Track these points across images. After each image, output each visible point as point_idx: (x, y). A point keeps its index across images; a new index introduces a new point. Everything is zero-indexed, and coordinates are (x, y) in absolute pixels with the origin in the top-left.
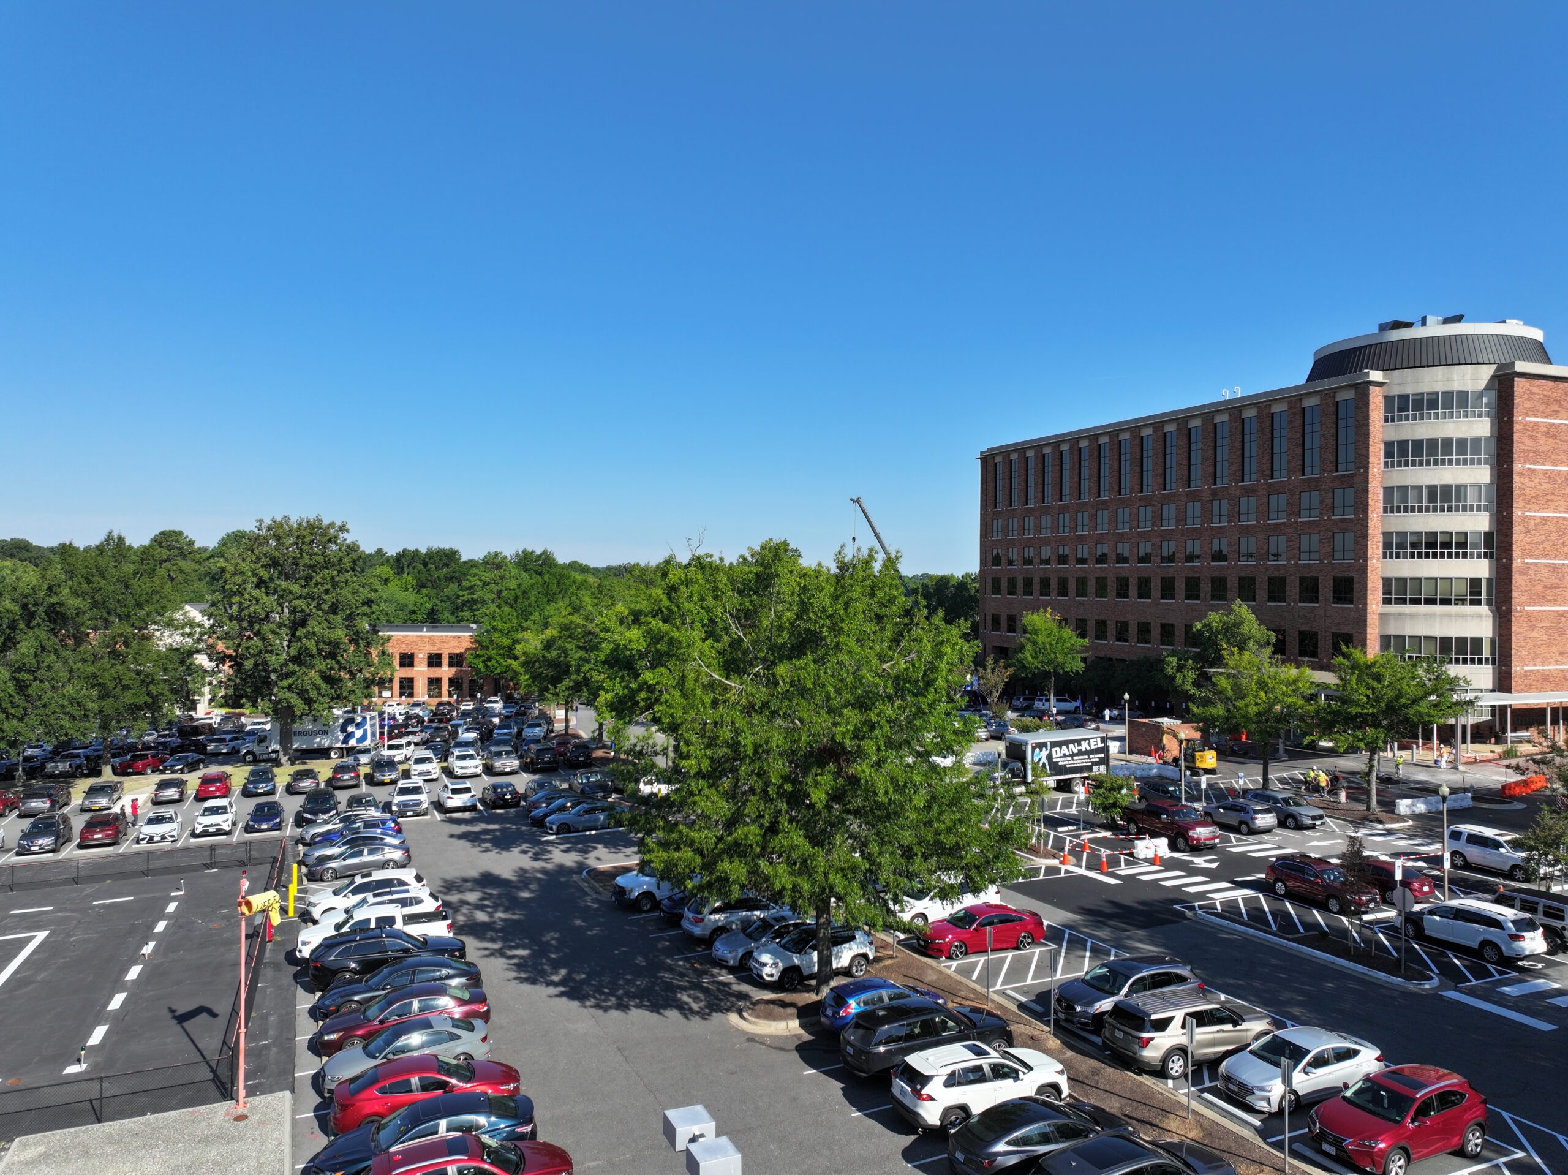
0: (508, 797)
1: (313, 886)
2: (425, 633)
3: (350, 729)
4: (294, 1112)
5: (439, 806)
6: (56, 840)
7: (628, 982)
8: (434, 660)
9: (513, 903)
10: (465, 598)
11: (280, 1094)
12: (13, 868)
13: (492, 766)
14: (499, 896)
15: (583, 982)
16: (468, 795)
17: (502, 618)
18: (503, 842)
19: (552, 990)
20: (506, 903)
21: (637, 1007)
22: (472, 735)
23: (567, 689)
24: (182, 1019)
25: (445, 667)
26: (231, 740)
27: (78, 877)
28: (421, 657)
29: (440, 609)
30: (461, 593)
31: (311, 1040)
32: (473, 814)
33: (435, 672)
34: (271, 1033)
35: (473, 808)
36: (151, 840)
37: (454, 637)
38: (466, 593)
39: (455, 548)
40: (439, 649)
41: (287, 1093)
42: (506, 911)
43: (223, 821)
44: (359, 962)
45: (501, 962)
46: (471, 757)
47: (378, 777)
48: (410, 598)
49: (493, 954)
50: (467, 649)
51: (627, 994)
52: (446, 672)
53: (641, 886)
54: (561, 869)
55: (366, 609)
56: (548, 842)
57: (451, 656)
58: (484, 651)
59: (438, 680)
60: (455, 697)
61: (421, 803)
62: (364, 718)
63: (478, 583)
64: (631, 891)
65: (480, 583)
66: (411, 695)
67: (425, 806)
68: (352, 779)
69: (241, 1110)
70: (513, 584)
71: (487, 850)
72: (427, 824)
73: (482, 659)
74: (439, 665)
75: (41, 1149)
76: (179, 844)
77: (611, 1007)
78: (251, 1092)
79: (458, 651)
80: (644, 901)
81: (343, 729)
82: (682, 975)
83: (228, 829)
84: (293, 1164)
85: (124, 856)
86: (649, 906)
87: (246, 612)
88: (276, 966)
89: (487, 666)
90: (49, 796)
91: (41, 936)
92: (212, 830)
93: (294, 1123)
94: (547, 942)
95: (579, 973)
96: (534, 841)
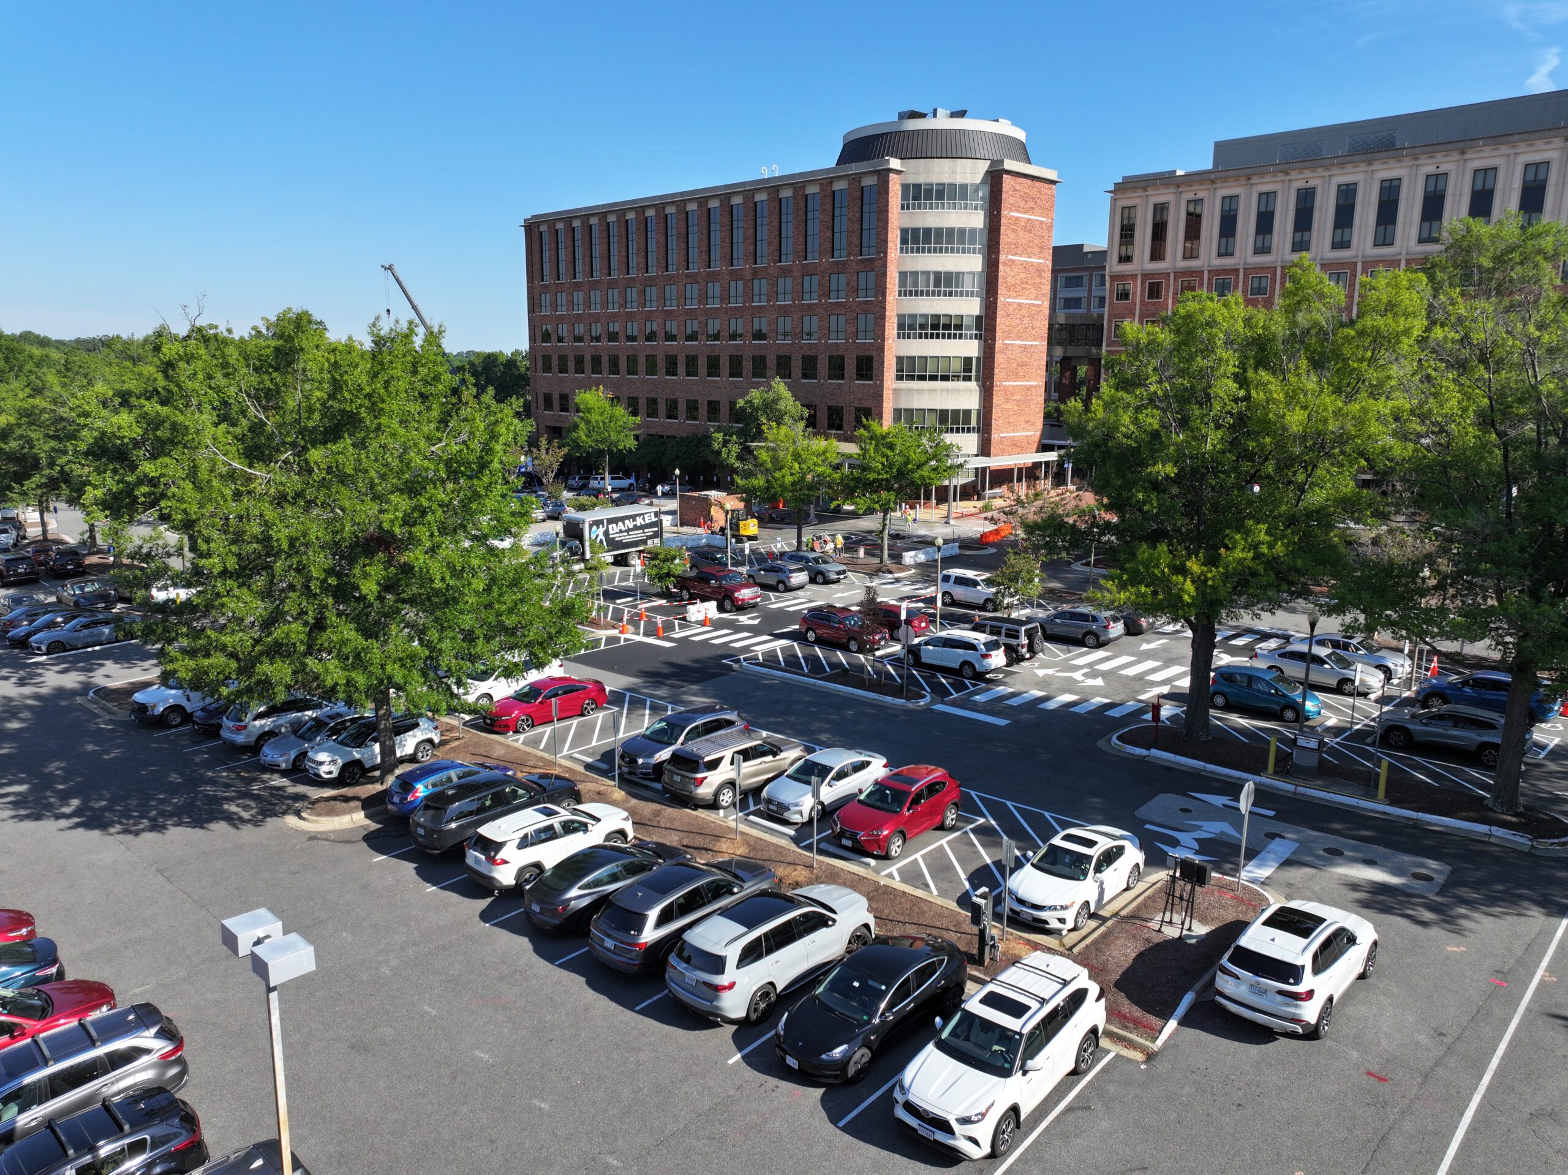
7: (162, 802)
15: (104, 809)
19: (64, 823)
21: (176, 825)
23: (39, 487)
51: (162, 814)
53: (165, 700)
54: (60, 693)
56: (37, 664)
64: (154, 706)
77: (143, 830)
80: (172, 716)
82: (227, 786)
86: (178, 720)
94: (51, 773)
95: (98, 800)
96: (17, 665)
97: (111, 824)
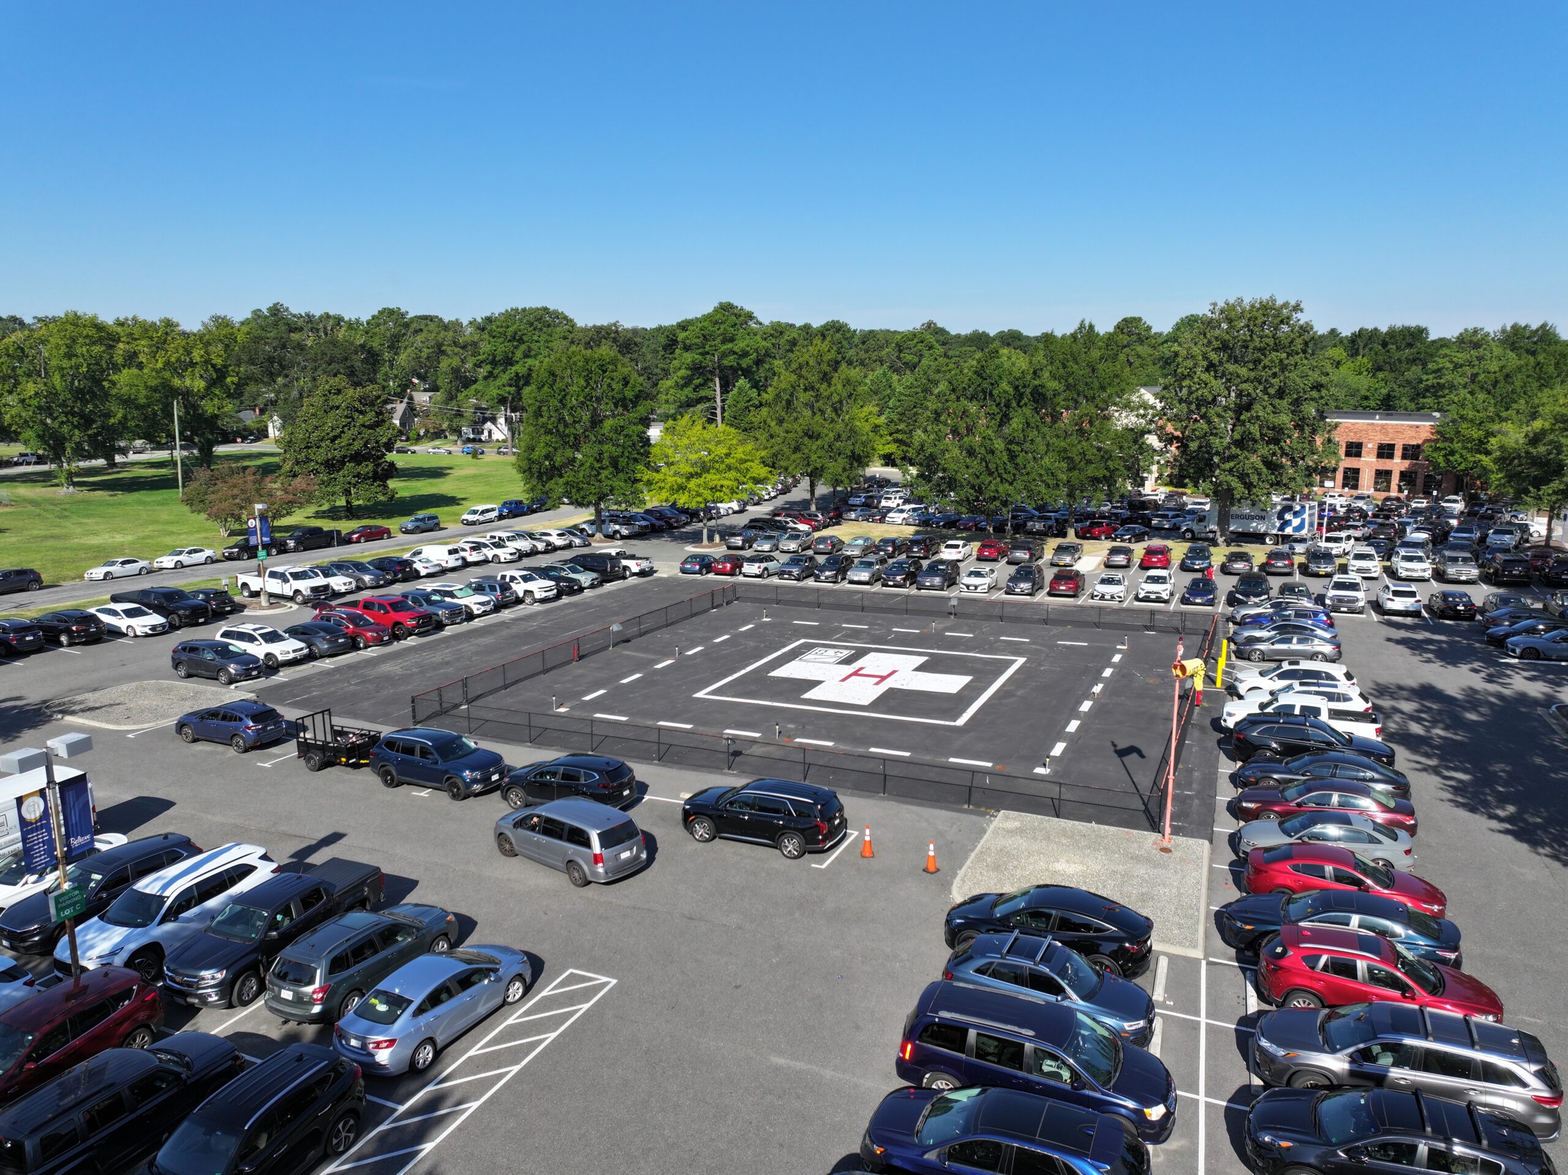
0: (1461, 608)
1: (1240, 663)
2: (1378, 421)
3: (1287, 516)
4: (1212, 860)
5: (1377, 606)
6: (1033, 586)
8: (1385, 451)
9: (1455, 722)
10: (1429, 383)
11: (1201, 841)
12: (1003, 603)
13: (1444, 572)
14: (1440, 712)
15: (1537, 826)
16: (1412, 600)
17: (1474, 407)
18: (1450, 656)
19: (1494, 824)
20: (1448, 721)
22: (1423, 536)
23: (1555, 493)
24: (1122, 753)
25: (1397, 460)
26: (1174, 517)
27: (1049, 619)
28: (1370, 447)
29: (1397, 394)
30: (1425, 377)
31: (1230, 803)
32: (1416, 621)
33: (1385, 464)
34: (1195, 786)
35: (1416, 614)
36: (1103, 597)
37: (1411, 426)
38: (1431, 377)
39: (1423, 325)
40: (1392, 439)
41: (1206, 843)
42: (1446, 728)
43: (1164, 590)
44: (1280, 744)
45: (1435, 780)
46: (1420, 559)
47: (1313, 567)
48: (1364, 382)
49: (1426, 769)
50: (1426, 441)
52: (1398, 464)
54: (1523, 698)
55: (1315, 394)
56: (1508, 665)
57: (1406, 448)
58: (1447, 444)
59: (1388, 473)
60: (1406, 492)
61: (1357, 600)
62: (1303, 507)
63: (1448, 365)
65: (1451, 366)
66: (1355, 487)
67: (1361, 604)
68: (1285, 566)
69: (1165, 844)
70: (1494, 366)
71: (1429, 661)
72: (1362, 623)
73: (1443, 452)
74: (1391, 456)
75: (1017, 824)
76: (1125, 605)
78: (1176, 831)
79: (1414, 443)
81: (1280, 516)
83: (1166, 598)
84: (1208, 904)
85: (1082, 608)
87: (1194, 396)
88: (1202, 729)
89: (1448, 461)
90: (1029, 549)
91: (1021, 661)
92: (1153, 596)
93: (1211, 870)
94: (1495, 773)
95: (1533, 815)
96: (1490, 661)
97: (1543, 844)
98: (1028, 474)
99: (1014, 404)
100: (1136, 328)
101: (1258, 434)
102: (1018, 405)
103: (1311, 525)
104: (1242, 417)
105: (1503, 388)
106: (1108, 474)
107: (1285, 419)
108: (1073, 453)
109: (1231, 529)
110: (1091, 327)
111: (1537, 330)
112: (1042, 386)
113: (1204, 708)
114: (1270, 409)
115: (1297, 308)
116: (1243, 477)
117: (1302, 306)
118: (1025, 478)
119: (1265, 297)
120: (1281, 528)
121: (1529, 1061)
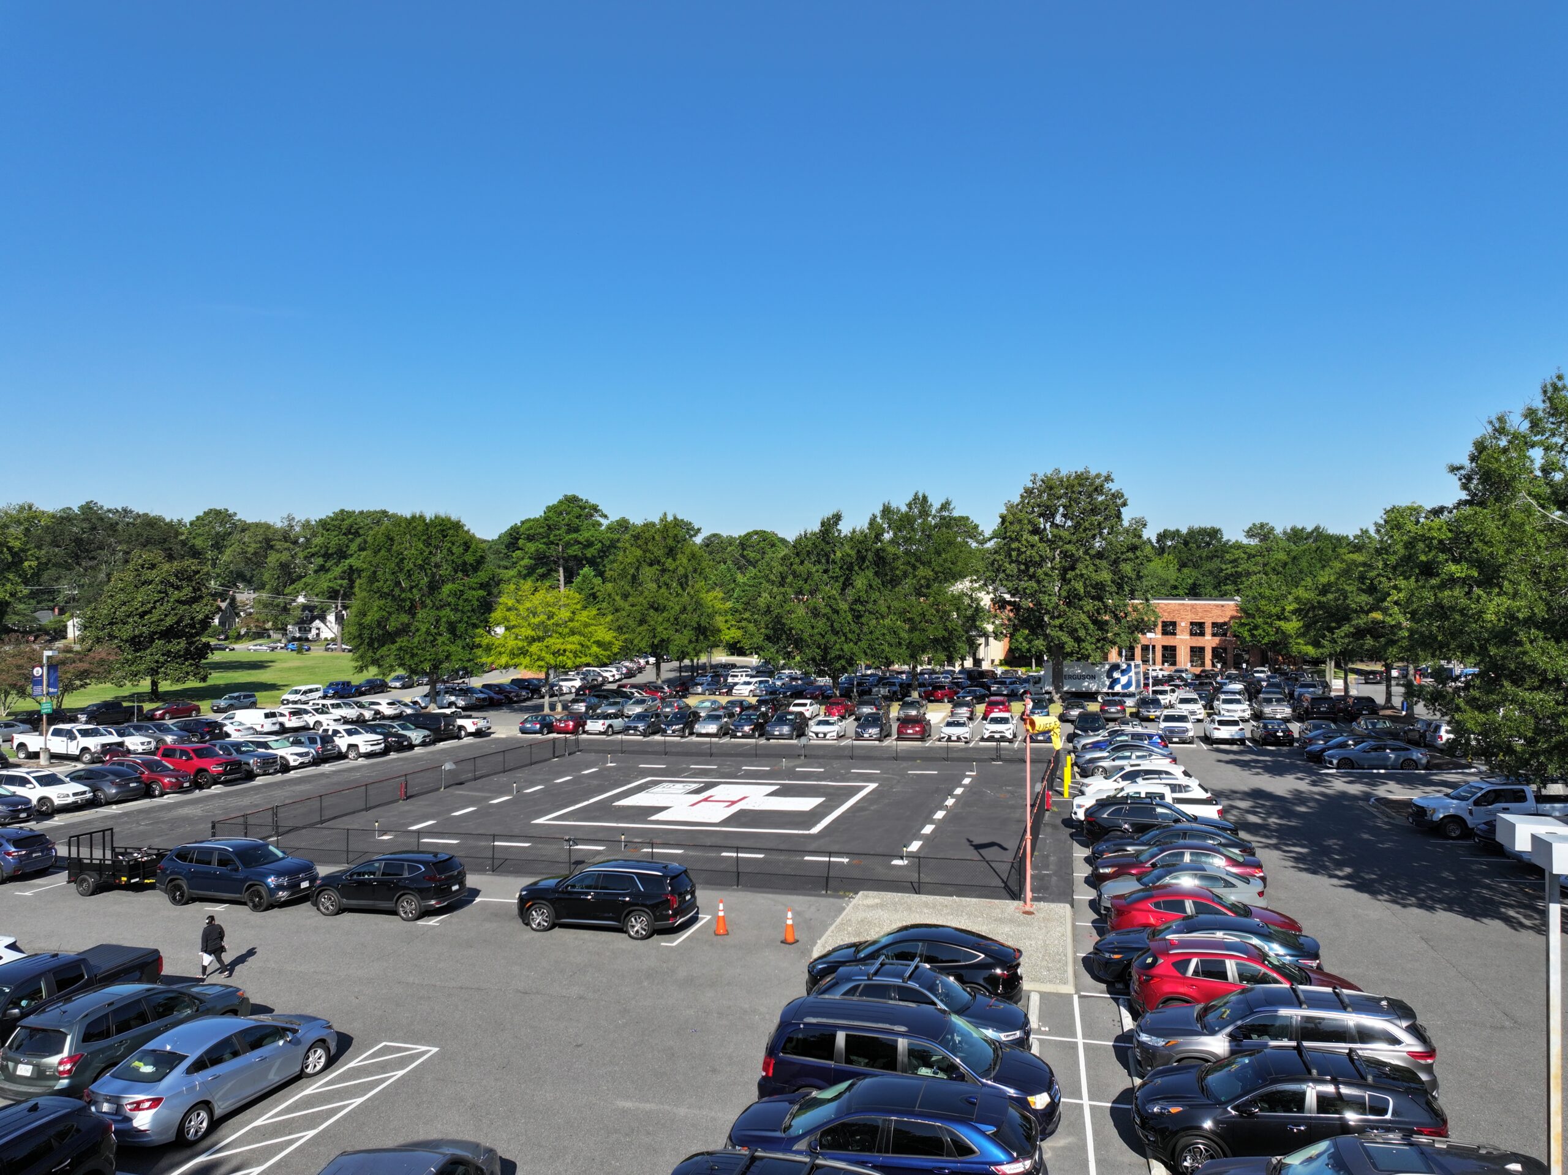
0: (1280, 734)
1: (1086, 781)
2: (1187, 602)
3: (1116, 675)
4: (1074, 920)
5: (1207, 739)
6: (881, 731)
7: (1432, 889)
8: (1197, 629)
9: (1288, 813)
10: (1229, 572)
11: (1062, 905)
12: (852, 747)
13: (1261, 712)
14: (1272, 807)
15: (1373, 881)
16: (1237, 728)
17: (1270, 586)
18: (1276, 769)
19: (1335, 881)
20: (1281, 813)
21: (1445, 910)
22: (1238, 686)
23: (1346, 636)
24: (978, 847)
25: (1208, 637)
26: (1011, 683)
27: (897, 757)
28: (1183, 625)
29: (1202, 583)
30: (1224, 567)
31: (1086, 878)
32: (1242, 747)
33: (1198, 642)
34: (1051, 867)
35: (1242, 741)
36: (949, 739)
37: (1217, 606)
38: (1229, 566)
39: (1217, 526)
40: (1202, 618)
41: (1068, 906)
42: (1281, 817)
43: (1007, 730)
44: (1132, 825)
45: (1277, 853)
46: (1238, 702)
47: (1144, 712)
48: (1172, 574)
49: (1267, 846)
50: (1232, 617)
51: (1431, 898)
52: (1209, 641)
53: (1446, 807)
54: (1344, 795)
56: (1327, 774)
57: (1214, 625)
58: (1250, 620)
59: (1202, 650)
60: (1219, 666)
61: (1187, 730)
62: (1129, 666)
63: (1243, 555)
64: (1434, 810)
65: (1245, 556)
66: (1174, 663)
67: (1191, 734)
68: (1118, 712)
69: (1028, 908)
70: (1282, 556)
71: (1258, 774)
72: (1193, 750)
73: (1247, 627)
74: (1202, 634)
75: (877, 901)
76: (971, 745)
77: (1411, 905)
78: (1034, 899)
79: (1221, 620)
80: (1452, 827)
81: (1109, 674)
82: (1506, 895)
83: (1011, 737)
84: (1075, 953)
85: (930, 748)
86: (1458, 832)
88: (1054, 827)
89: (1253, 636)
90: (874, 704)
91: (872, 786)
92: (997, 736)
93: (1074, 927)
94: (1329, 846)
95: (1368, 873)
96: (1310, 772)
97: (1381, 893)
98: (871, 633)
99: (856, 568)
100: (965, 526)
101: (1082, 591)
102: (860, 568)
103: (1138, 682)
104: (1068, 576)
105: (1291, 570)
106: (946, 635)
107: (1106, 576)
108: (914, 615)
109: (1065, 689)
110: (925, 498)
111: (1312, 532)
112: (883, 550)
113: (1054, 812)
114: (1091, 568)
115: (1108, 479)
116: (1073, 632)
117: (1112, 476)
118: (869, 637)
119: (1080, 470)
120: (1111, 687)
121: (1400, 1018)
